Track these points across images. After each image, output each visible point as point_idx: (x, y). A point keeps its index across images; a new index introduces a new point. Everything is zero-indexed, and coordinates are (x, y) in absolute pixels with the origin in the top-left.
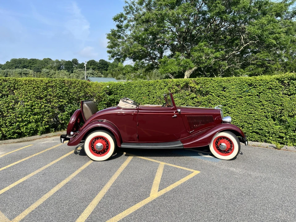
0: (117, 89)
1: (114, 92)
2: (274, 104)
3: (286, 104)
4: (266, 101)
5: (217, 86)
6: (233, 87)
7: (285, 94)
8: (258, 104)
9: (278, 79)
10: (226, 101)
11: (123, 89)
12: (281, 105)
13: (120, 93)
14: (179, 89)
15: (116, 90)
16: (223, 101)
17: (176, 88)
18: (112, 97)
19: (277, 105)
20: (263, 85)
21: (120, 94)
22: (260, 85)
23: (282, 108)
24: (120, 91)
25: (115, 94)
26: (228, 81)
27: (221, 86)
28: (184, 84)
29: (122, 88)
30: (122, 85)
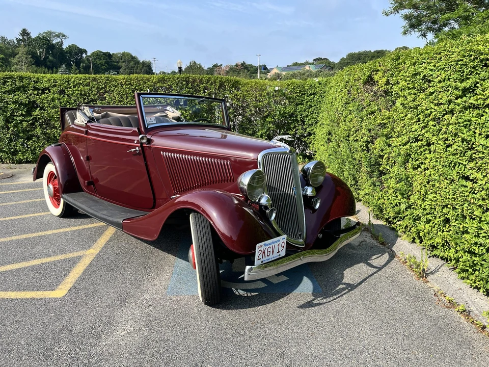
0: (303, 94)
1: (295, 100)
11: (314, 94)
15: (299, 95)
18: (288, 109)
24: (308, 97)
28: (369, 73)
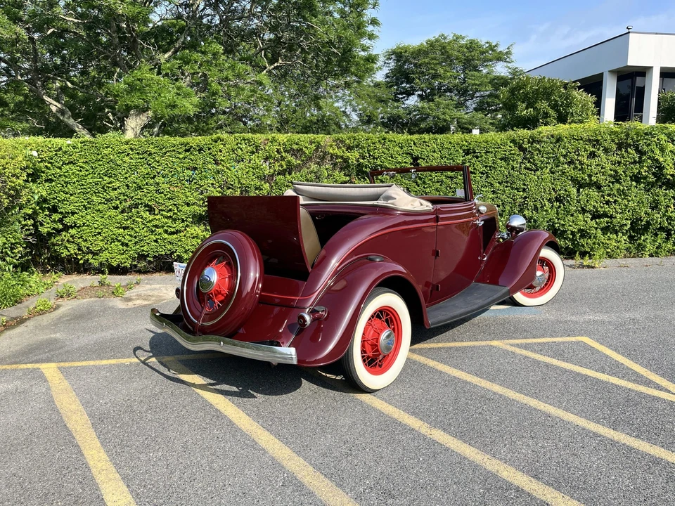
0: (51, 163)
1: (43, 172)
2: (512, 188)
3: (532, 187)
4: (499, 183)
5: (399, 155)
6: (435, 155)
7: (528, 169)
8: (484, 189)
9: (513, 141)
10: (424, 187)
12: (524, 190)
13: (60, 176)
14: (299, 162)
15: (46, 164)
16: (416, 187)
17: (289, 157)
18: (41, 190)
19: (517, 189)
20: (492, 152)
21: (63, 178)
22: (487, 152)
23: (525, 195)
24: (60, 168)
25: (46, 181)
26: (424, 142)
27: (407, 154)
28: (313, 147)
29: (66, 159)
30: (64, 149)
